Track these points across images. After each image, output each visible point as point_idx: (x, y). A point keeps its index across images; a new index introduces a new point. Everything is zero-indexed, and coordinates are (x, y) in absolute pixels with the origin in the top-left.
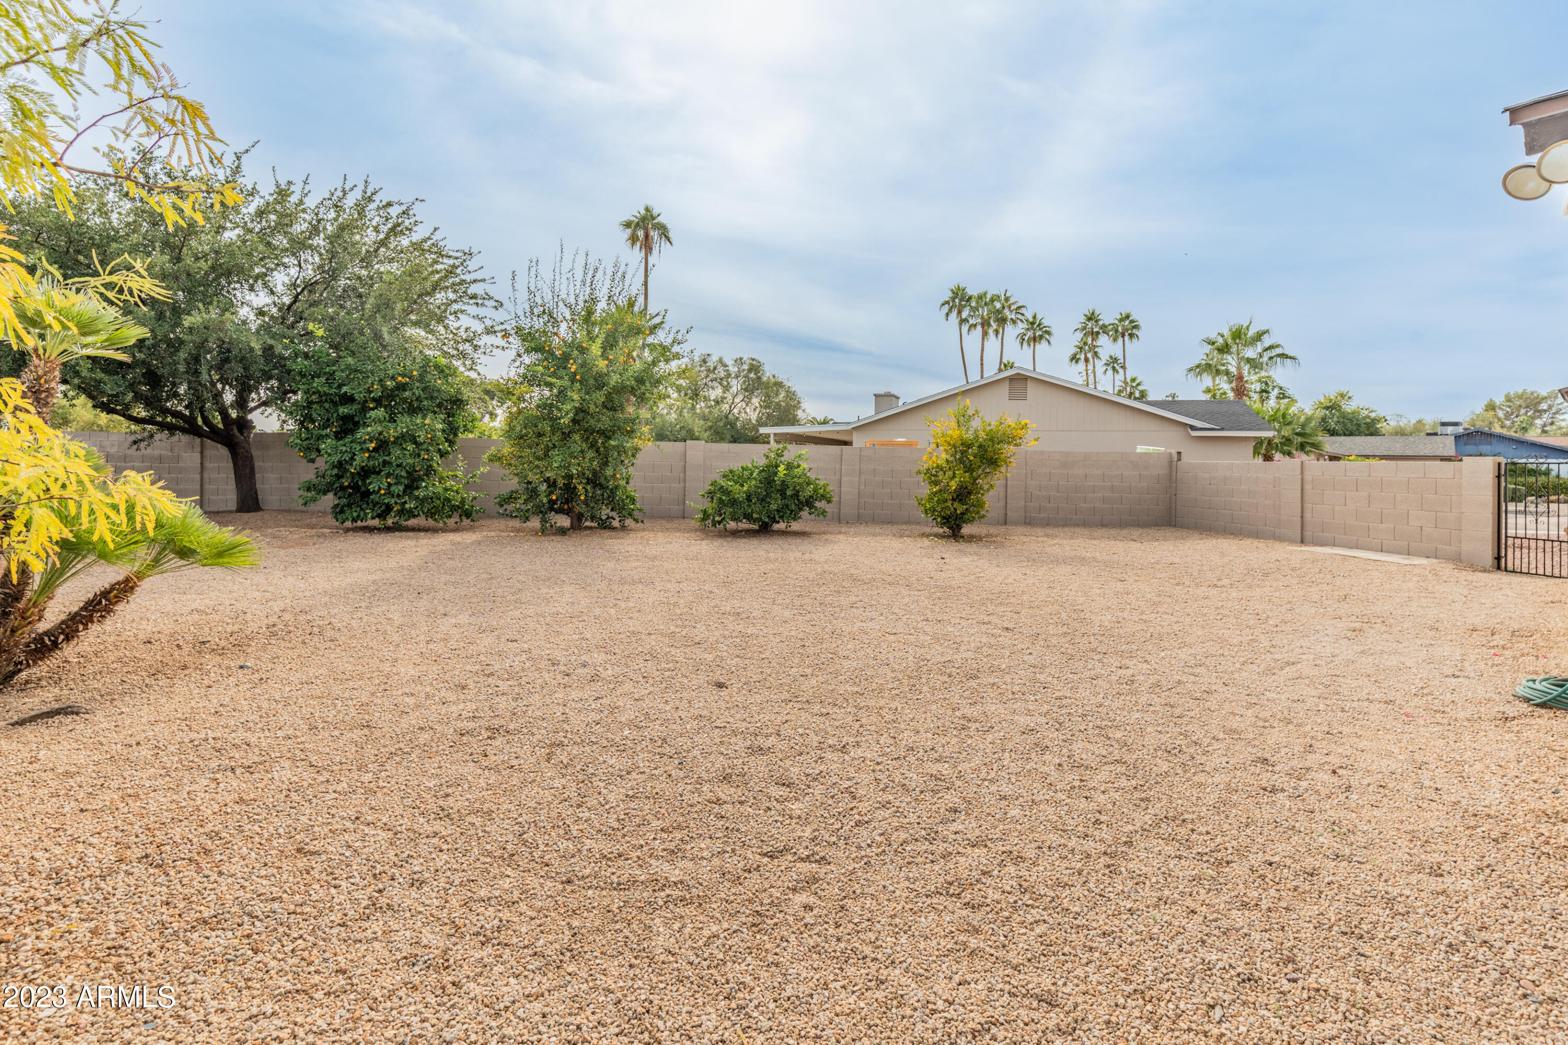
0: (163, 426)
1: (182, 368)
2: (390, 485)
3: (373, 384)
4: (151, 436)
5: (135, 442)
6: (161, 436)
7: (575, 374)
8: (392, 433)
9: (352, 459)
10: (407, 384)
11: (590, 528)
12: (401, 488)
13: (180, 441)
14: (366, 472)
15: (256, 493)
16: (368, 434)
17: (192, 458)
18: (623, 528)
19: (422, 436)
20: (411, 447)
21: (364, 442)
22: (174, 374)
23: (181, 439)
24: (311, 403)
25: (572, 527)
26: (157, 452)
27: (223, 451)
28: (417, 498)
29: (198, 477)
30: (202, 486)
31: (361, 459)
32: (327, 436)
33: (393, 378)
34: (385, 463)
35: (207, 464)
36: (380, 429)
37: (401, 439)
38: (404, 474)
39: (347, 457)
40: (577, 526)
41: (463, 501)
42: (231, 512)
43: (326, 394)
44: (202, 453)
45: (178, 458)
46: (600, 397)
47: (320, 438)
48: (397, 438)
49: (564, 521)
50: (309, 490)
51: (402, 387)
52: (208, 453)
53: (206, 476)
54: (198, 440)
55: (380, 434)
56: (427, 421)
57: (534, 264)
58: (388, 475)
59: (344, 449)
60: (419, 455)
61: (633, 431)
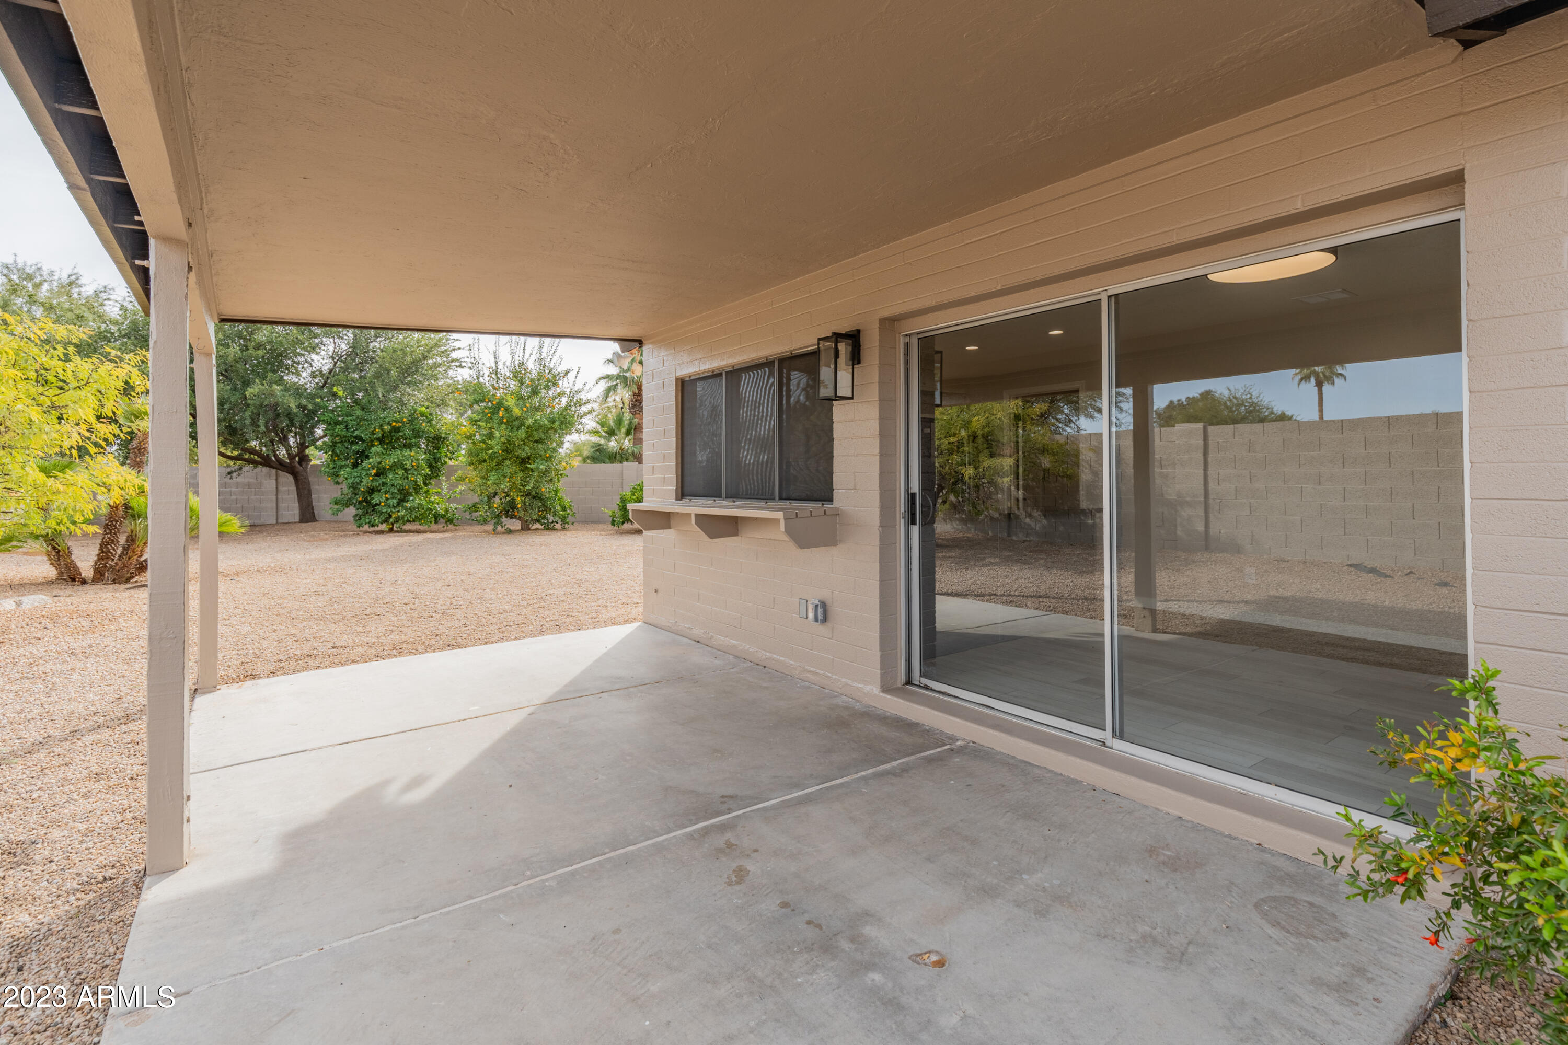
0: (249, 461)
1: (248, 422)
2: (387, 499)
3: (375, 428)
4: (241, 469)
5: (229, 473)
6: (248, 468)
7: (503, 418)
8: (388, 462)
9: (361, 482)
10: (400, 427)
11: (537, 529)
12: (395, 501)
13: (262, 471)
14: (372, 491)
15: (313, 508)
16: (370, 464)
17: (270, 484)
18: (564, 529)
19: (408, 464)
20: (401, 472)
21: (369, 470)
22: (244, 426)
23: (263, 470)
24: (336, 443)
25: (522, 529)
26: (246, 480)
27: (290, 478)
28: (406, 508)
29: (274, 498)
30: (277, 504)
31: (367, 482)
32: (347, 466)
33: (389, 424)
34: (384, 484)
35: (281, 488)
36: (379, 460)
37: (394, 467)
38: (396, 491)
39: (357, 480)
40: (526, 528)
41: (447, 511)
42: (295, 523)
43: (345, 437)
44: (276, 480)
45: (261, 484)
46: (522, 433)
47: (341, 467)
48: (391, 466)
49: (516, 525)
50: (336, 504)
51: (397, 430)
52: (281, 480)
53: (280, 497)
54: (274, 471)
55: (380, 463)
56: (412, 454)
57: (476, 341)
58: (386, 492)
59: (356, 474)
60: (407, 478)
61: (551, 457)
